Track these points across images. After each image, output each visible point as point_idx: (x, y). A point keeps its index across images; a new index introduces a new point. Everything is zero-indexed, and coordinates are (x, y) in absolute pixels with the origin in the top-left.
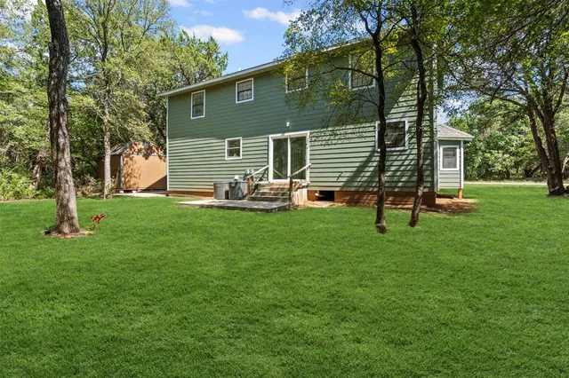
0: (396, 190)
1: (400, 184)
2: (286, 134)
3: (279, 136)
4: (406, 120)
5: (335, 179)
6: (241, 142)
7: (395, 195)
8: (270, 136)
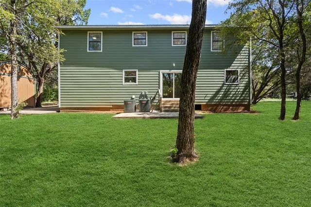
0: (234, 103)
1: (236, 101)
2: (172, 71)
3: (168, 71)
4: (239, 70)
5: (203, 98)
6: (137, 73)
7: (233, 106)
8: (161, 71)
